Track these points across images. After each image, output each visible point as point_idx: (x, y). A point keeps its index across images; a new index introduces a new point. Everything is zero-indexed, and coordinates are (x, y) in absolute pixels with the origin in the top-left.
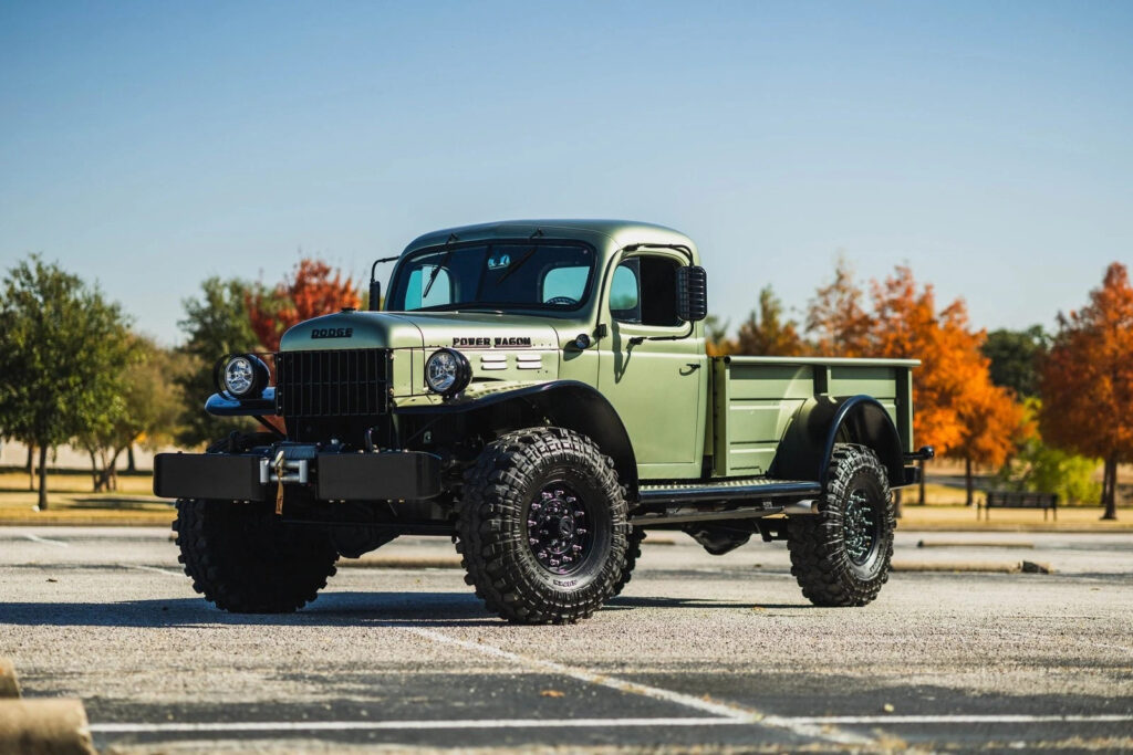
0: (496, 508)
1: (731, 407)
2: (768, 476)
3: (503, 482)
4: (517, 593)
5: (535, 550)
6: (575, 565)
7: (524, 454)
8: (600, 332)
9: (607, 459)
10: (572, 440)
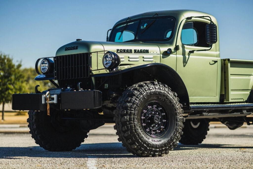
0: (127, 112)
1: (231, 78)
2: (246, 102)
3: (130, 102)
4: (136, 145)
5: (144, 128)
6: (161, 134)
7: (139, 91)
8: (177, 48)
9: (174, 93)
10: (160, 86)
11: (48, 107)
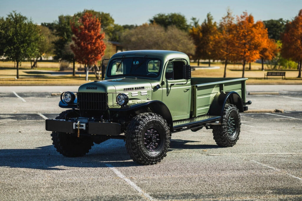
0: (135, 136)
1: (198, 98)
2: (207, 115)
3: (137, 129)
4: (141, 158)
5: (146, 145)
6: (156, 149)
7: (142, 121)
8: (163, 83)
9: (164, 120)
10: (155, 116)
11: (79, 132)
